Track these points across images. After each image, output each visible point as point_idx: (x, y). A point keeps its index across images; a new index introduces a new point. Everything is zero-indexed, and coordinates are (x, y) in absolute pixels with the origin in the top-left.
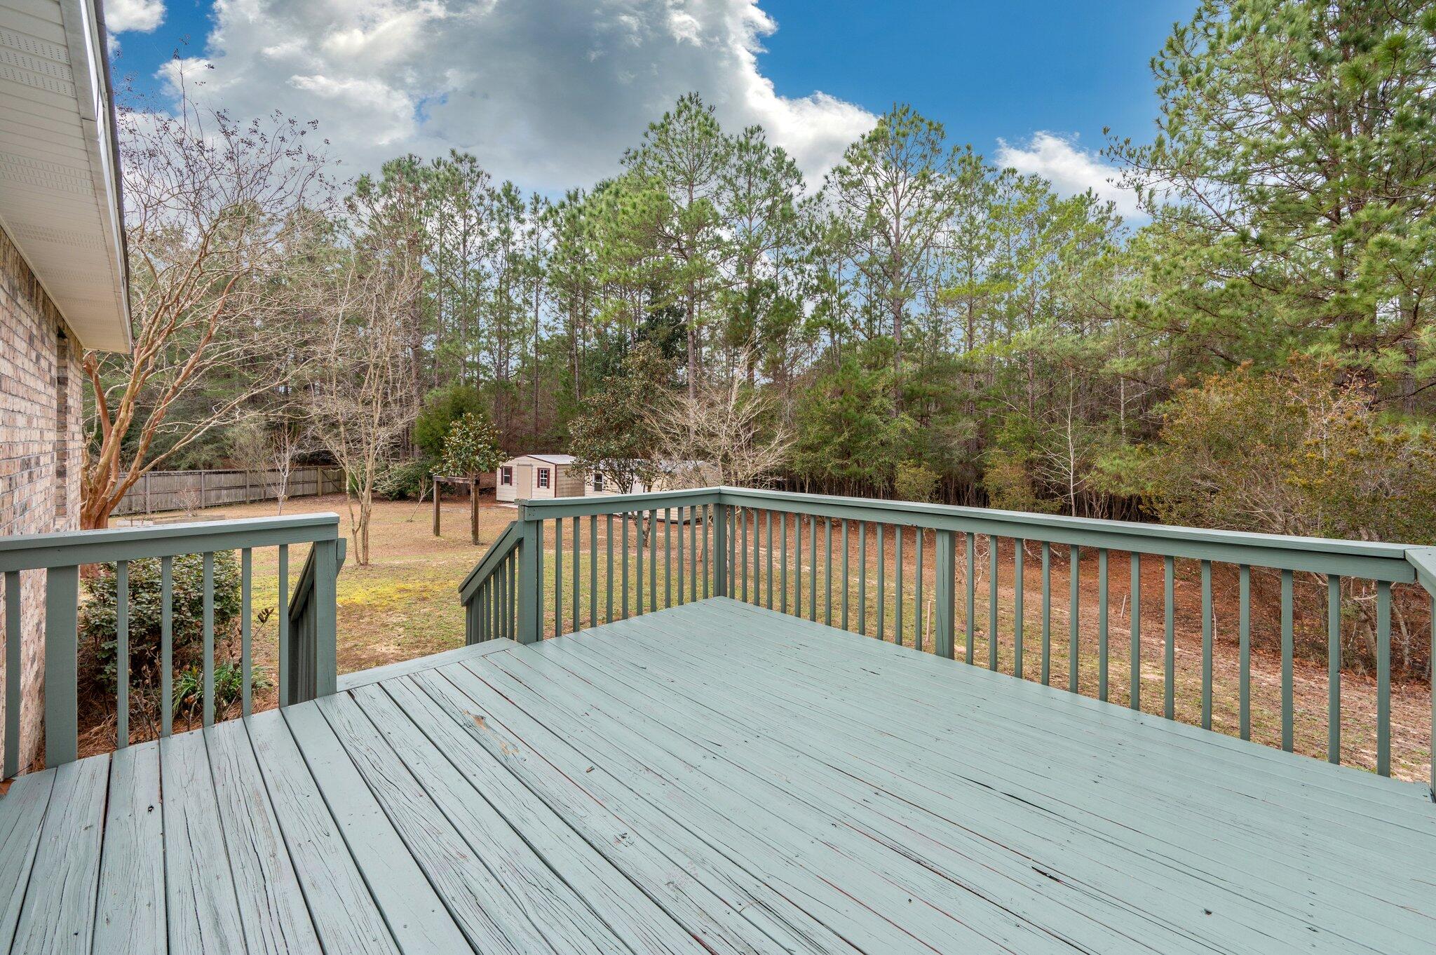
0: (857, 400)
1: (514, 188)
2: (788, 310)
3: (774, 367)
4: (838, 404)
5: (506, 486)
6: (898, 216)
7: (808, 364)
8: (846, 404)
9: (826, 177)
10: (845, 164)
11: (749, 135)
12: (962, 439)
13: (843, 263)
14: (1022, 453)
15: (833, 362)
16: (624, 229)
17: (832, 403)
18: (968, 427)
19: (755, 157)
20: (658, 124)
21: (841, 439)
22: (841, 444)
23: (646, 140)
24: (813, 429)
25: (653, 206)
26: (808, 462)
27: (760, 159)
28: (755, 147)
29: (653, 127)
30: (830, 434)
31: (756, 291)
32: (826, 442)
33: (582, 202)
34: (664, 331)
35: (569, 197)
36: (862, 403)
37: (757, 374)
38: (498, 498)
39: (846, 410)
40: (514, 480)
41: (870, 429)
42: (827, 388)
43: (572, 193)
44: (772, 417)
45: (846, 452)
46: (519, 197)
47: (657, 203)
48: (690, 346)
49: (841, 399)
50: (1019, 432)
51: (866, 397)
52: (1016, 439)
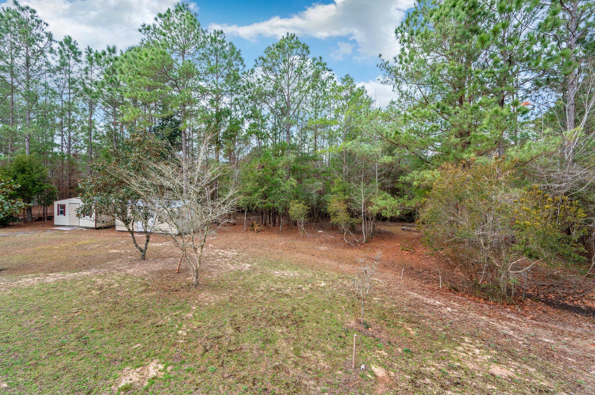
0: (271, 171)
1: (73, 41)
2: (236, 125)
3: (229, 153)
4: (262, 172)
5: (61, 216)
6: (289, 86)
7: (246, 154)
8: (265, 173)
9: (256, 61)
10: (265, 56)
11: (216, 35)
12: (317, 190)
13: (263, 107)
14: (341, 196)
15: (258, 152)
16: (141, 69)
17: (259, 172)
18: (319, 184)
19: (219, 46)
20: (163, 14)
21: (263, 190)
22: (263, 192)
23: (156, 23)
24: (249, 185)
25: (159, 58)
26: (246, 201)
27: (222, 48)
28: (219, 41)
29: (160, 16)
30: (257, 187)
31: (220, 115)
32: (256, 191)
33: (118, 54)
34: (168, 131)
35: (109, 50)
36: (272, 172)
37: (221, 157)
38: (55, 224)
39: (265, 176)
40: (67, 212)
41: (276, 185)
42: (256, 164)
43: (111, 48)
44: (228, 178)
45: (265, 196)
46: (77, 46)
47: (161, 56)
48: (183, 139)
49: (263, 170)
50: (341, 187)
51: (274, 170)
52: (339, 190)
